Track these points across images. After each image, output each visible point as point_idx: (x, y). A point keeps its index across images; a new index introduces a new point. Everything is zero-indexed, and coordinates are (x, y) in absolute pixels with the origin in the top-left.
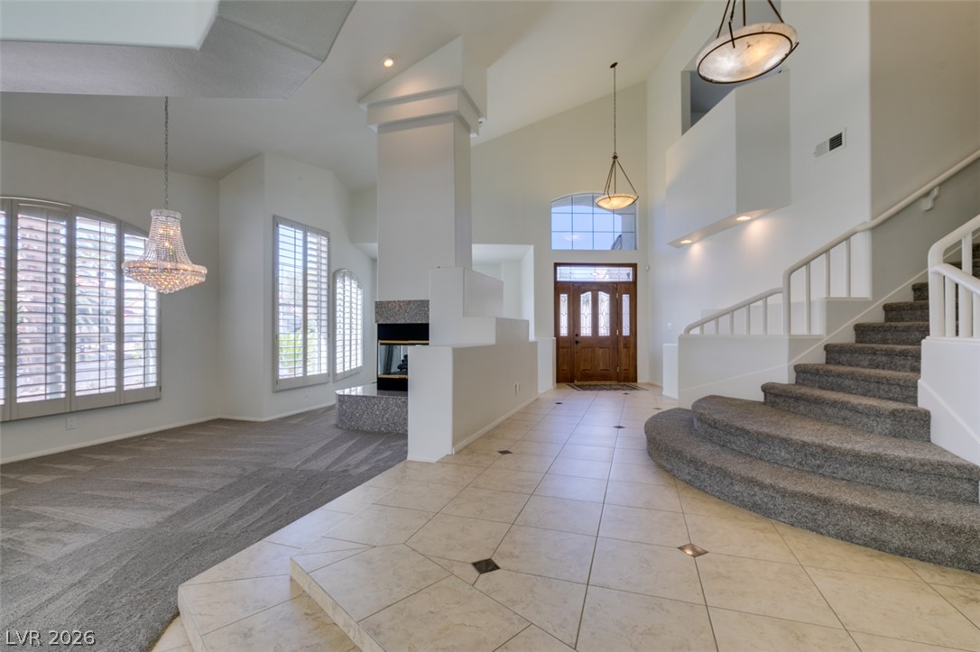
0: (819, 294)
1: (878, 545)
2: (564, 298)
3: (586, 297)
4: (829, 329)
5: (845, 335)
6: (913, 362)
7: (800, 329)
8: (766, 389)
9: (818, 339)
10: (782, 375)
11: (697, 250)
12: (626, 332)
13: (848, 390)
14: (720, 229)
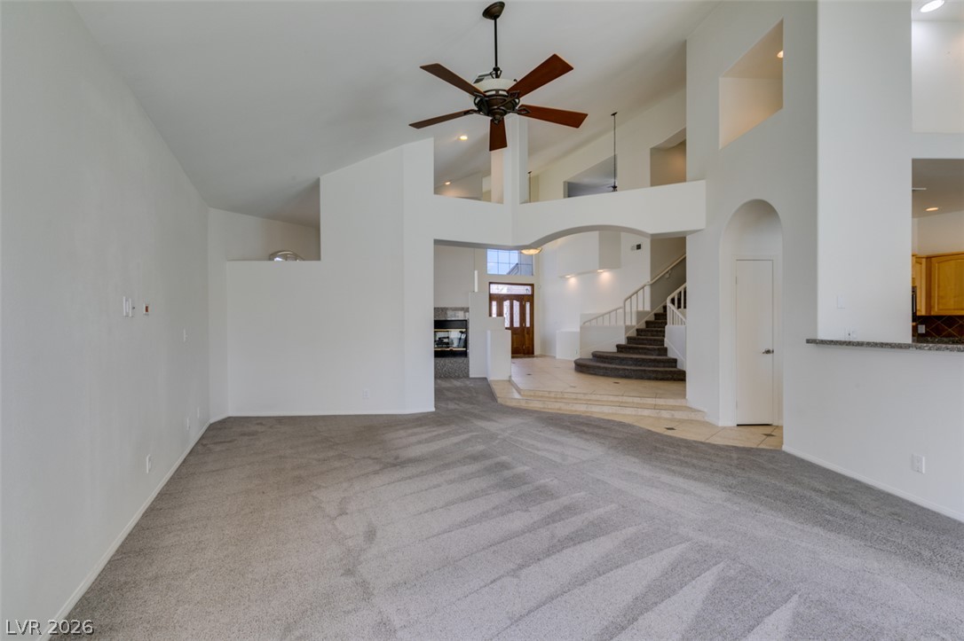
0: (634, 309)
1: (656, 379)
2: (494, 303)
3: (506, 304)
4: (638, 323)
5: (643, 326)
6: (663, 333)
7: (628, 323)
8: (618, 346)
9: (633, 327)
10: (623, 341)
11: (573, 281)
12: (528, 325)
13: (645, 344)
14: (587, 274)
